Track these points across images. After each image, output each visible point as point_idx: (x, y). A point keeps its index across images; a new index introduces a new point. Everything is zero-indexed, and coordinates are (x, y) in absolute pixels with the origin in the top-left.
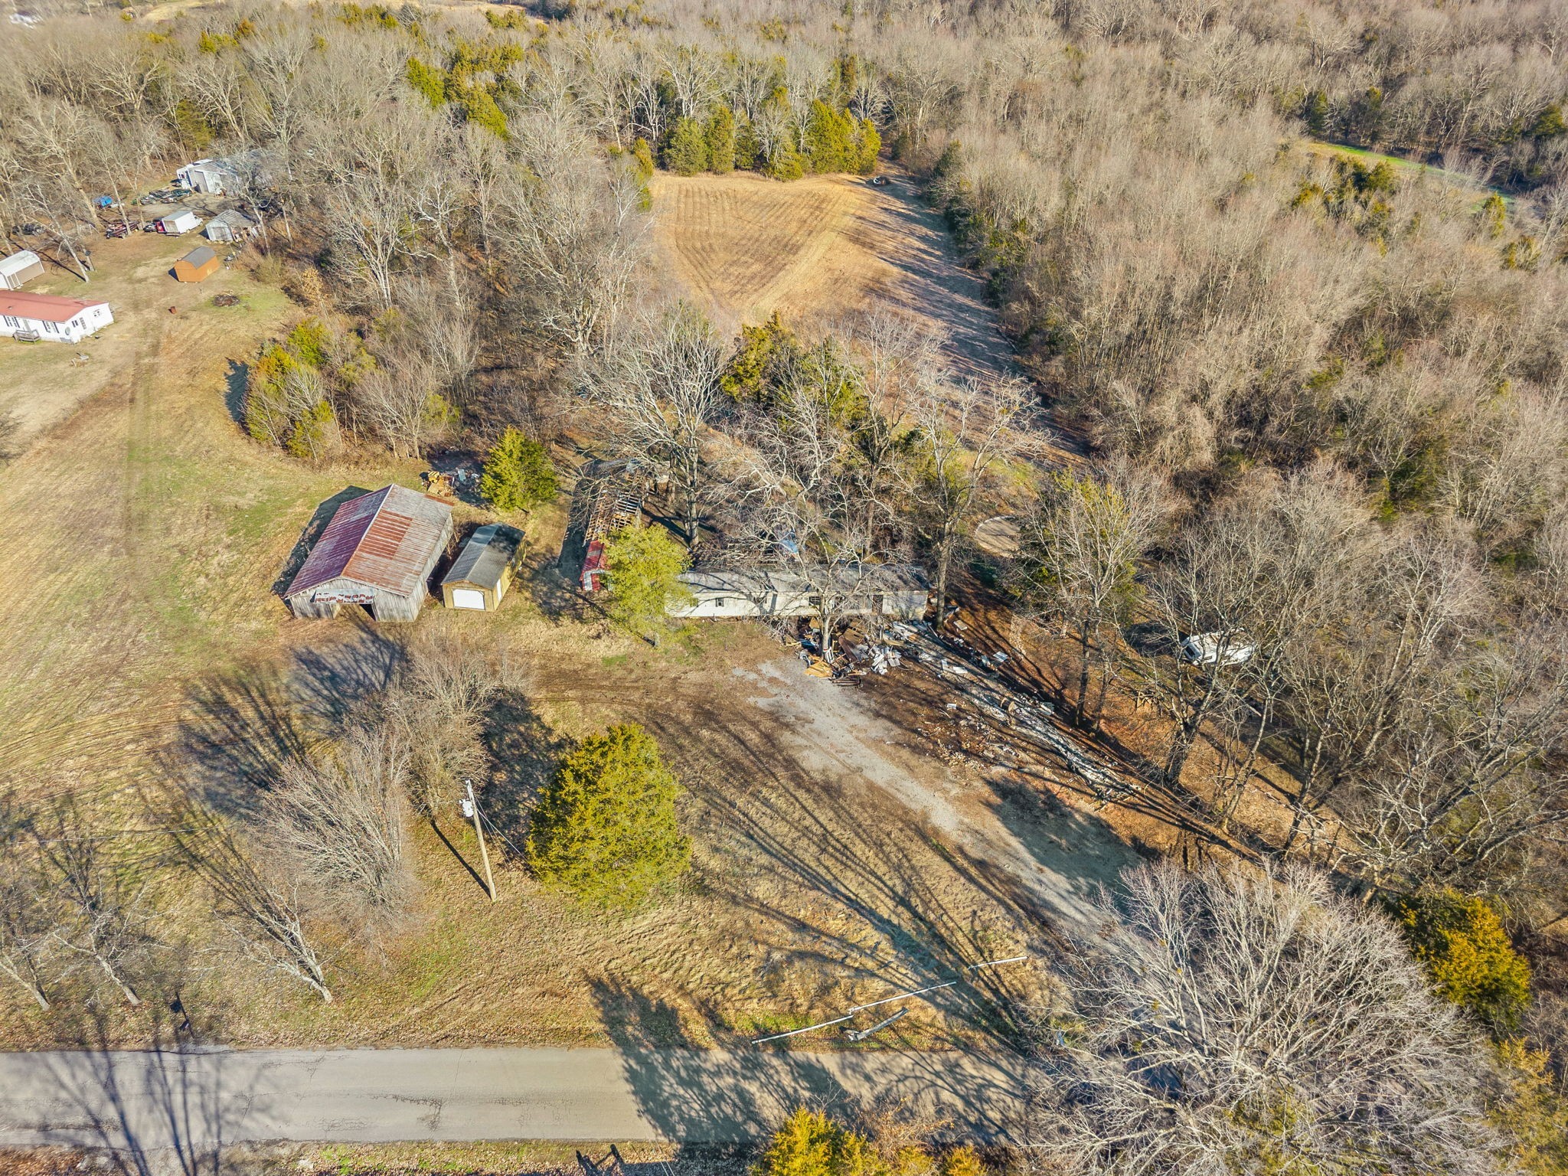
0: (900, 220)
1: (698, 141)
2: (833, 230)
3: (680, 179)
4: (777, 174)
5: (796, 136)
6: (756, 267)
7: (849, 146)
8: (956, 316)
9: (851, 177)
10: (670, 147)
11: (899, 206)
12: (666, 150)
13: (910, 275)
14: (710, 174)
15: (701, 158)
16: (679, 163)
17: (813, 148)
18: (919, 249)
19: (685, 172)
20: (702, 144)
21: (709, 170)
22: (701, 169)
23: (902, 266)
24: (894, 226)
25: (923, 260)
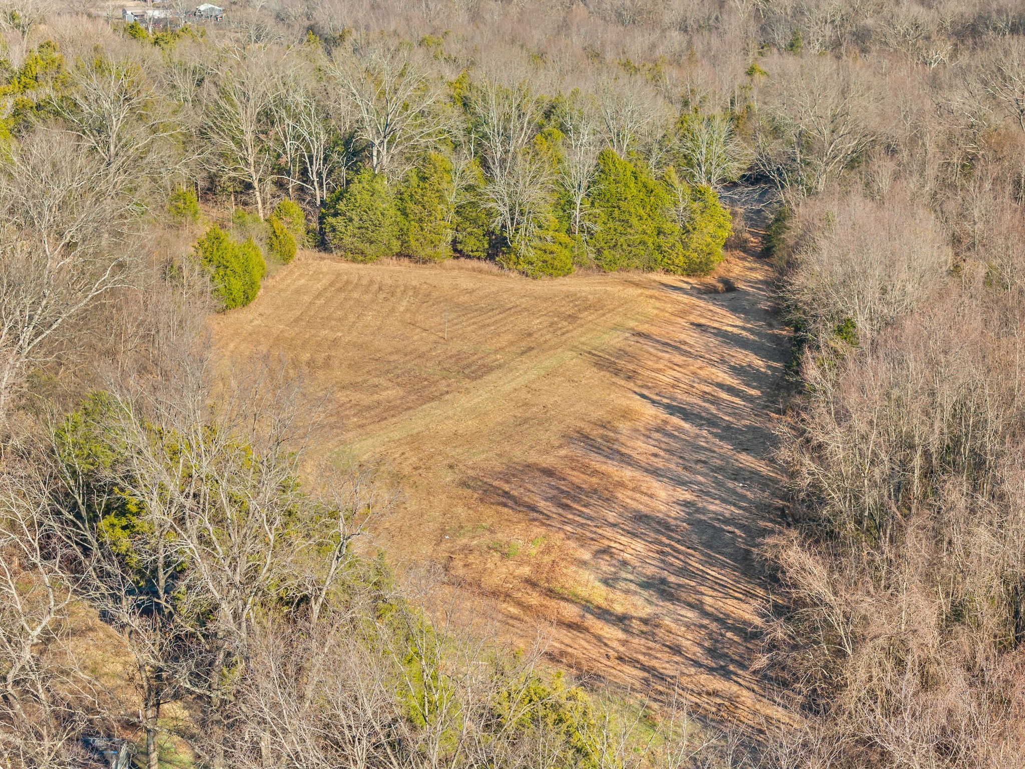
0: (713, 341)
1: (387, 207)
2: (573, 348)
3: (344, 266)
4: (523, 266)
5: (565, 205)
6: (393, 393)
7: (667, 226)
8: (719, 484)
9: (669, 279)
10: (335, 215)
11: (731, 322)
12: (330, 220)
13: (676, 420)
14: (406, 261)
15: (386, 233)
16: (347, 240)
17: (598, 228)
18: (721, 386)
19: (357, 255)
20: (392, 212)
21: (399, 255)
22: (389, 253)
23: (668, 407)
24: (700, 348)
25: (715, 401)
